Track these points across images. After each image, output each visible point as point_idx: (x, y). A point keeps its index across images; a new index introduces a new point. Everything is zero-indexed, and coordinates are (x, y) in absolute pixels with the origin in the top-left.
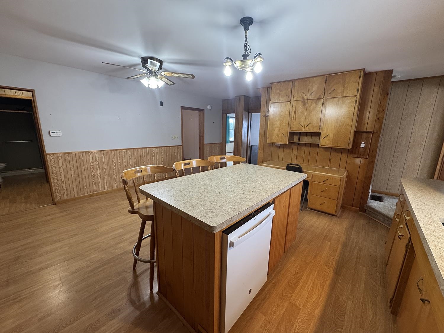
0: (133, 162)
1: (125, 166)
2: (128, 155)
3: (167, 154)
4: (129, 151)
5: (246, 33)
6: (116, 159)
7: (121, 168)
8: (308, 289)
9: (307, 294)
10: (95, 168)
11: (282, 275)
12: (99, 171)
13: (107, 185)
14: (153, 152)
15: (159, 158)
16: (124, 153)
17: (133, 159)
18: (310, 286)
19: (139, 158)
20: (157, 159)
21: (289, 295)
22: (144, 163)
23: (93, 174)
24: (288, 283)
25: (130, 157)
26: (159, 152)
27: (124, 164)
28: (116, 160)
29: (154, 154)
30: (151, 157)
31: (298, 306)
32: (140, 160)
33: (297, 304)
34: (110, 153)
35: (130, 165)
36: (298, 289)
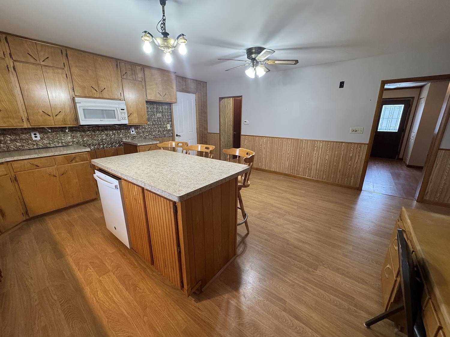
0: (291, 152)
1: (284, 154)
2: (288, 144)
3: (337, 152)
4: (289, 140)
5: (163, 7)
6: (277, 145)
7: (279, 155)
8: (112, 292)
9: (107, 288)
10: (262, 150)
11: (139, 272)
12: (264, 153)
13: (267, 165)
14: (316, 146)
15: (322, 153)
16: (285, 141)
17: (292, 149)
18: (113, 296)
19: (298, 150)
20: (320, 155)
21: (116, 272)
22: (303, 156)
23: (260, 154)
24: (128, 275)
25: (289, 146)
26: (323, 147)
27: (283, 152)
28: (277, 147)
29: (316, 148)
30: (312, 152)
31: (103, 277)
32: (299, 152)
33: (105, 276)
34: (274, 140)
35: (288, 154)
36: (117, 282)
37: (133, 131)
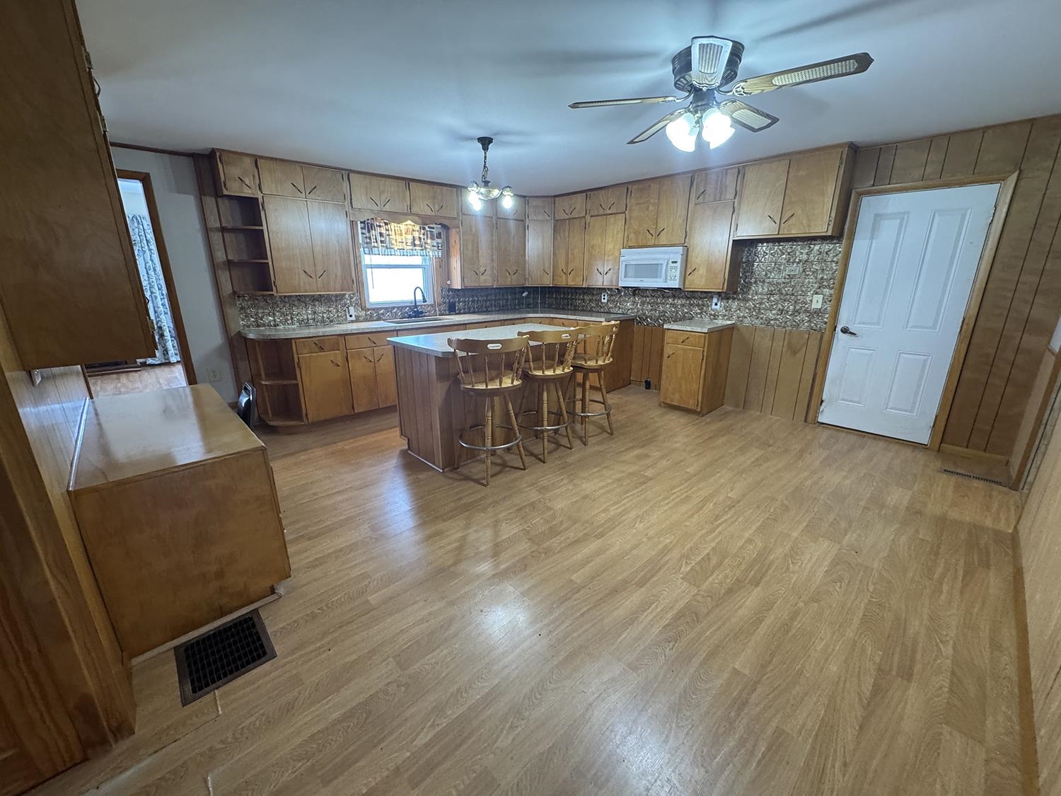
5: (485, 153)
37: (716, 304)
